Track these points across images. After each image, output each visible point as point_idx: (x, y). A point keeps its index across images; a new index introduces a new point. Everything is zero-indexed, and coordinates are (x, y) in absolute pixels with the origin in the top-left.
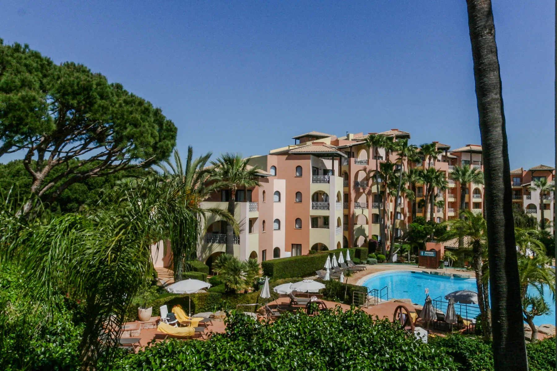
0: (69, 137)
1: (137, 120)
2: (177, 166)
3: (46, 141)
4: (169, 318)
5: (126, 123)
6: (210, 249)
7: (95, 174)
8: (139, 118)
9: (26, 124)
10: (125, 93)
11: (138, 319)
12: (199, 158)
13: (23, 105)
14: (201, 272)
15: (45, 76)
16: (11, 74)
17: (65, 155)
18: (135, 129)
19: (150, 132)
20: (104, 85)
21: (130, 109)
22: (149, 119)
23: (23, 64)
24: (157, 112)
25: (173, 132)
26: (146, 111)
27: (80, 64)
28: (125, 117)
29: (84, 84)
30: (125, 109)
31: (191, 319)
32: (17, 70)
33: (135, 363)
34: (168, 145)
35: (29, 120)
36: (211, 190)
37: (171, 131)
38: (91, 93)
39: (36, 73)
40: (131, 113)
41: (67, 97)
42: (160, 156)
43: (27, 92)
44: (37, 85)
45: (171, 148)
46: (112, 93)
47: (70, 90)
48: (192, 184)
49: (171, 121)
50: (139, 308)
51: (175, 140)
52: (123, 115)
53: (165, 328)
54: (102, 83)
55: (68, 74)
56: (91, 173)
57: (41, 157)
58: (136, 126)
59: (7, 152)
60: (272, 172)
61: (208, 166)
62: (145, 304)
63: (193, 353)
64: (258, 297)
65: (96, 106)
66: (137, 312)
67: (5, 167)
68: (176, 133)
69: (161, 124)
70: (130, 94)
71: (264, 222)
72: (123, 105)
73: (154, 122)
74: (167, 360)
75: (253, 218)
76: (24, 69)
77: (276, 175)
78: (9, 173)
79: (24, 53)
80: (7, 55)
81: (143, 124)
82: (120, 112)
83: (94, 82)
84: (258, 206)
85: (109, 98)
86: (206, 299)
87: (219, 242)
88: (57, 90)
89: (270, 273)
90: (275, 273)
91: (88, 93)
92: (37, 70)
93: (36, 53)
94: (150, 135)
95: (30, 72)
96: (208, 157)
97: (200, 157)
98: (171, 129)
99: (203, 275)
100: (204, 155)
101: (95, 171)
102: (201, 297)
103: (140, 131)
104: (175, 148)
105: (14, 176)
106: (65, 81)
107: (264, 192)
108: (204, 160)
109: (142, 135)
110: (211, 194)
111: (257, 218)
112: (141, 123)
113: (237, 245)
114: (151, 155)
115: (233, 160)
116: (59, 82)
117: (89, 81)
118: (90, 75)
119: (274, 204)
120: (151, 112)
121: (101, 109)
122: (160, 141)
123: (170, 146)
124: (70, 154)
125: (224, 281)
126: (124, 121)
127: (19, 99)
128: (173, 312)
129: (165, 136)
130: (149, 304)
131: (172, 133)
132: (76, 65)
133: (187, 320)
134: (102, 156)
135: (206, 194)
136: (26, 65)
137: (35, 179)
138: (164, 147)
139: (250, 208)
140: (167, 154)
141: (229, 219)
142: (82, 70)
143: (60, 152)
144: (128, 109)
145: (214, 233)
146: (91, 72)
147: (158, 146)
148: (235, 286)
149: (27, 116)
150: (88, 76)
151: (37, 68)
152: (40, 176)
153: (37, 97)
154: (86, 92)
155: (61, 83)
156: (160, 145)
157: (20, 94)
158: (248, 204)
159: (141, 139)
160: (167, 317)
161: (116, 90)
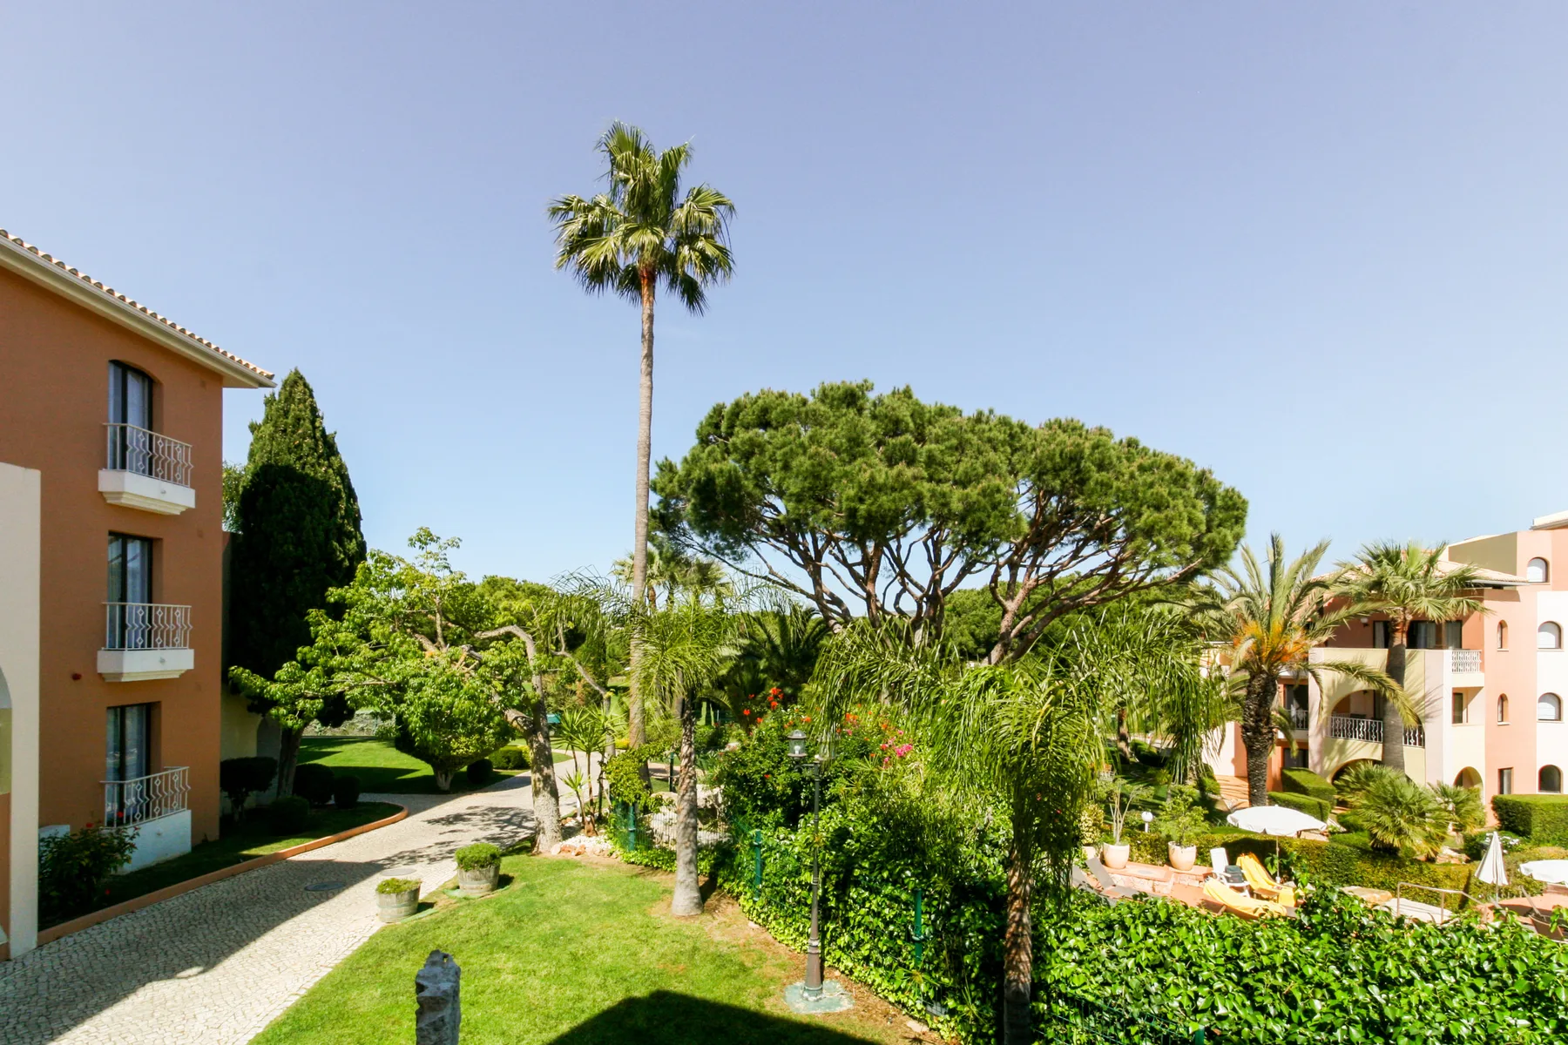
0: (1053, 541)
1: (1162, 496)
2: (1251, 576)
3: (1019, 551)
4: (1229, 876)
5: (1141, 506)
6: (1342, 750)
7: (1092, 599)
8: (1165, 494)
9: (989, 529)
10: (1145, 451)
11: (1168, 862)
12: (1300, 557)
13: (983, 501)
14: (1318, 797)
15: (1015, 451)
16: (971, 457)
17: (1048, 570)
18: (1156, 515)
19: (1185, 515)
20: (1104, 445)
21: (1149, 480)
22: (1185, 493)
23: (985, 439)
24: (1201, 478)
25: (1238, 509)
26: (1180, 479)
27: (1069, 418)
28: (1140, 495)
29: (1071, 452)
30: (1140, 480)
31: (1278, 888)
32: (978, 450)
33: (1104, 922)
34: (1225, 536)
35: (992, 522)
36: (1334, 623)
37: (1233, 509)
38: (1082, 465)
39: (1002, 449)
40: (1151, 485)
41: (1045, 477)
42: (1210, 560)
43: (990, 481)
44: (1004, 468)
45: (1233, 542)
46: (1119, 458)
47: (1049, 465)
48: (1286, 611)
49: (1233, 490)
50: (1170, 844)
51: (1242, 526)
52: (1135, 492)
53: (1220, 891)
54: (1101, 443)
55: (1047, 441)
56: (1086, 598)
57: (1013, 576)
58: (1158, 508)
59: (971, 573)
60: (1537, 573)
61: (1323, 571)
62: (1181, 837)
63: (1212, 936)
64: (1469, 878)
65: (1092, 483)
66: (1167, 850)
67: (979, 593)
68: (1244, 510)
69: (1211, 498)
70: (1151, 452)
71: (1503, 698)
72: (1137, 473)
73: (1197, 496)
74: (1158, 933)
75: (1467, 689)
76: (988, 446)
77: (1547, 579)
78: (983, 602)
79: (987, 422)
80: (966, 431)
81: (1172, 503)
82: (1130, 488)
83: (1088, 444)
84: (1482, 658)
85: (1115, 466)
86: (1318, 855)
87: (1367, 737)
88: (1030, 469)
89: (1521, 829)
90: (1536, 830)
91: (1078, 466)
92: (1003, 443)
93: (1004, 418)
94: (1185, 522)
95: (995, 449)
96: (1319, 551)
97: (1302, 553)
98: (1234, 504)
99: (1320, 804)
100: (1310, 550)
101: (1092, 594)
102: (1309, 850)
103: (1167, 516)
104: (1243, 541)
105: (988, 607)
106: (1042, 452)
107: (1502, 625)
108: (1311, 558)
109: (1170, 523)
110: (1335, 631)
111: (1480, 688)
112: (1168, 502)
113: (1418, 748)
114: (1190, 560)
115: (1398, 555)
116: (1033, 456)
117: (1078, 445)
118: (1084, 433)
119: (1541, 654)
120: (1191, 479)
121: (1099, 488)
122: (1209, 530)
123: (1230, 538)
124: (1055, 569)
125: (1366, 825)
126: (1138, 503)
127: (979, 494)
128: (1238, 864)
129: (1221, 519)
130: (1190, 841)
131: (1236, 513)
132: (1063, 421)
133: (1269, 888)
134: (1105, 567)
135: (1324, 630)
136: (990, 440)
137: (1005, 611)
138: (1217, 541)
139: (1454, 664)
140: (1223, 555)
141: (1383, 686)
142: (1070, 428)
143: (1039, 567)
144: (1145, 480)
145: (1353, 716)
146: (1086, 428)
147: (1205, 540)
148: (1396, 840)
149: (989, 516)
150: (1080, 435)
151: (1005, 440)
152: (1011, 606)
153: (1002, 486)
154: (1074, 465)
155: (1036, 458)
156: (1209, 539)
157: (980, 486)
158: (1448, 654)
159: (1169, 530)
160: (1226, 871)
161: (1126, 449)
